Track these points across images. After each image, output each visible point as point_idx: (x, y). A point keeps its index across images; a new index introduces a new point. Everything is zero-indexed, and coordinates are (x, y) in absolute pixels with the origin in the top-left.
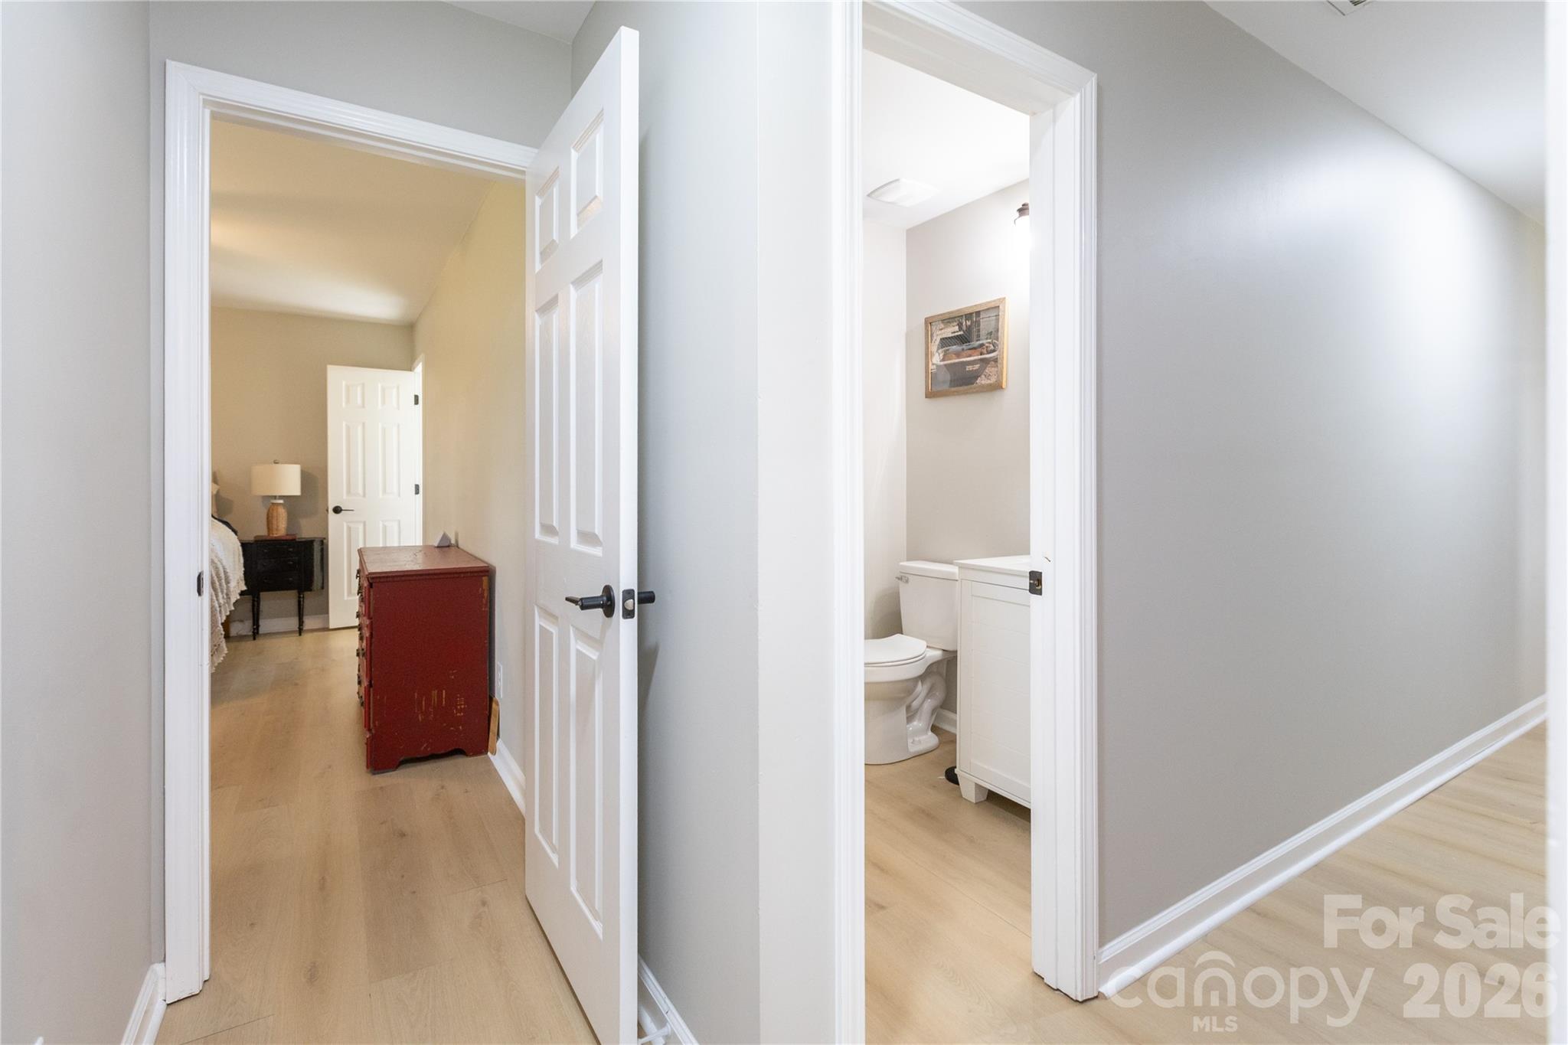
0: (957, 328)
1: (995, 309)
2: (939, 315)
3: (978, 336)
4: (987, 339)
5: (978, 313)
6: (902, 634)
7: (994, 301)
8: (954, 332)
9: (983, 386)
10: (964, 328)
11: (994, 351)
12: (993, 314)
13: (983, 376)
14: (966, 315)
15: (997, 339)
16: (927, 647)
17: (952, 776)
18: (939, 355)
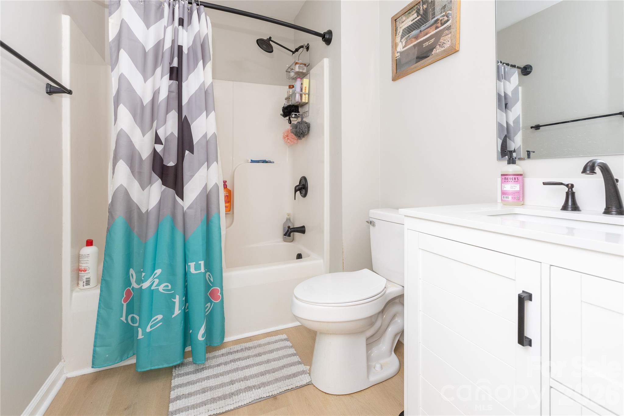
0: (416, 15)
2: (401, 11)
3: (434, 14)
4: (441, 13)
8: (414, 20)
9: (437, 56)
10: (421, 12)
13: (438, 46)
15: (450, 10)
16: (388, 283)
18: (402, 43)
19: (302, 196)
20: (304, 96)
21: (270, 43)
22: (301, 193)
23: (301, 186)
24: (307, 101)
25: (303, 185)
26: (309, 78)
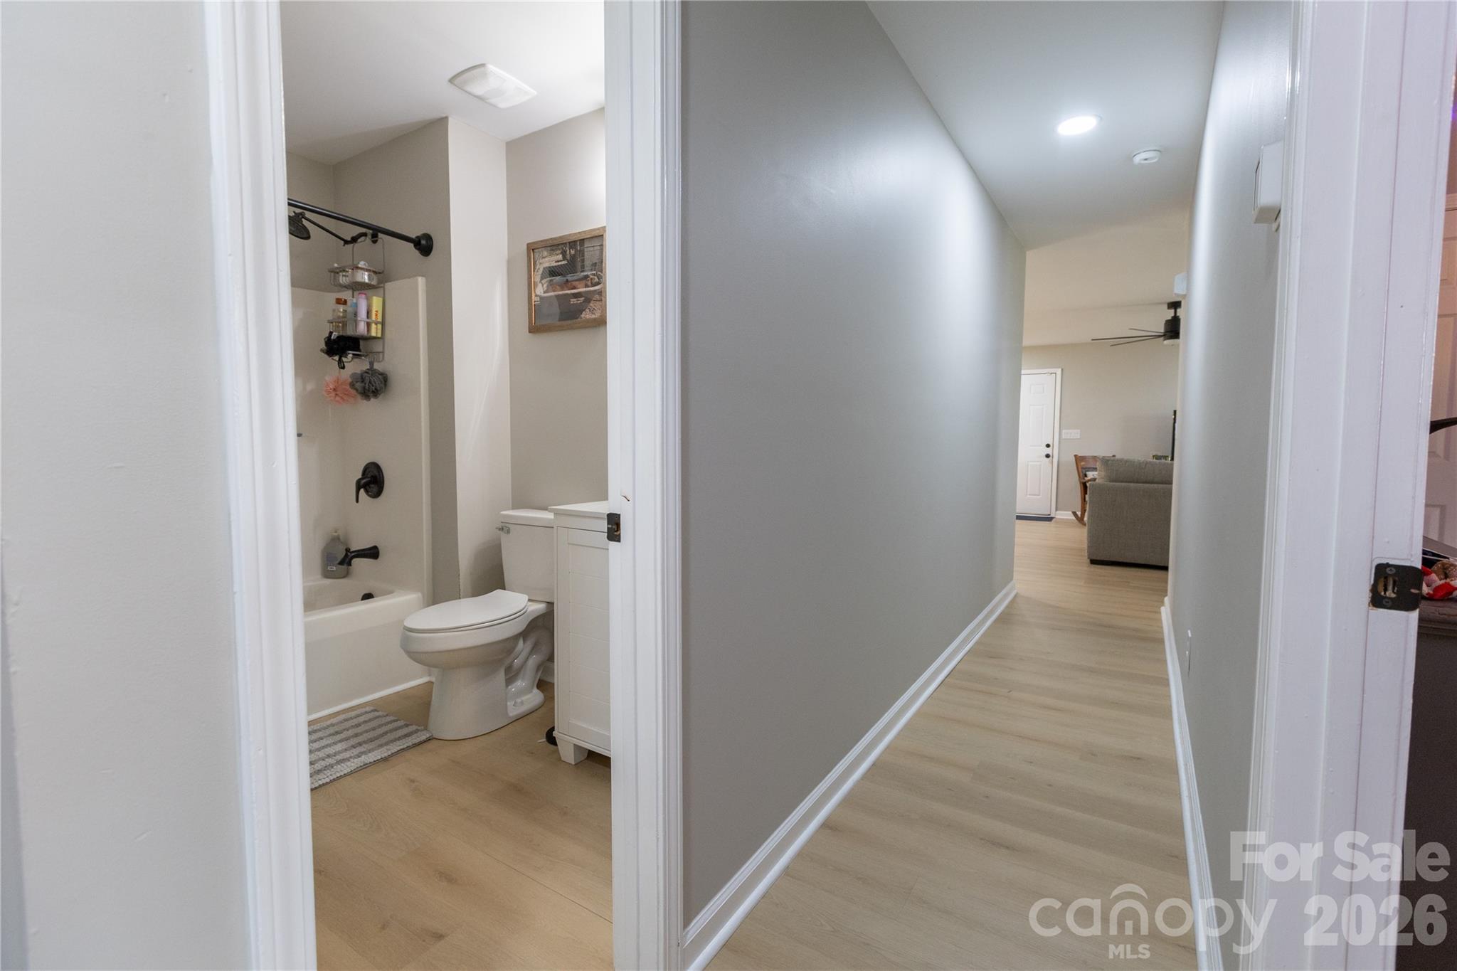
0: (560, 257)
1: (598, 237)
2: (542, 241)
3: (583, 266)
4: (591, 270)
5: (582, 241)
6: (505, 589)
7: (598, 229)
8: (558, 261)
9: (588, 321)
10: (568, 257)
11: (598, 284)
12: (596, 242)
13: (588, 310)
14: (569, 243)
15: (601, 271)
16: (529, 600)
17: (551, 740)
18: (543, 286)
19: (370, 496)
20: (373, 326)
21: (304, 223)
22: (367, 492)
23: (367, 480)
24: (379, 335)
25: (372, 476)
26: (382, 296)
